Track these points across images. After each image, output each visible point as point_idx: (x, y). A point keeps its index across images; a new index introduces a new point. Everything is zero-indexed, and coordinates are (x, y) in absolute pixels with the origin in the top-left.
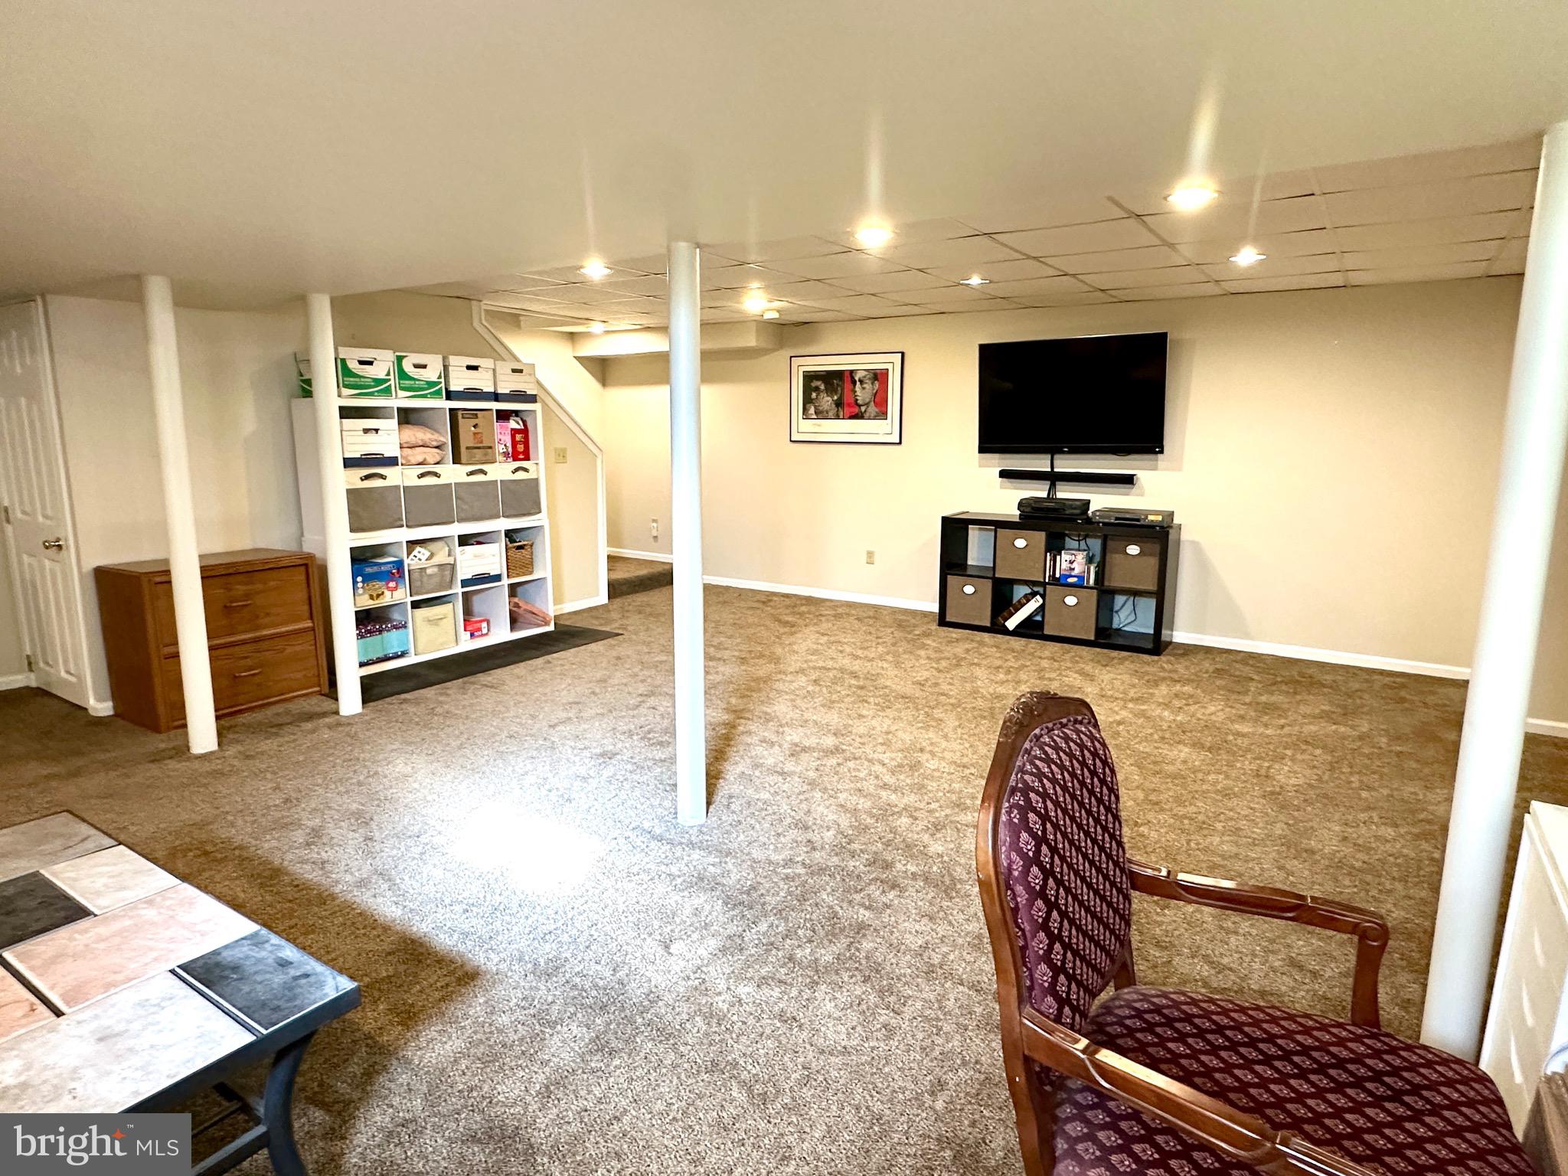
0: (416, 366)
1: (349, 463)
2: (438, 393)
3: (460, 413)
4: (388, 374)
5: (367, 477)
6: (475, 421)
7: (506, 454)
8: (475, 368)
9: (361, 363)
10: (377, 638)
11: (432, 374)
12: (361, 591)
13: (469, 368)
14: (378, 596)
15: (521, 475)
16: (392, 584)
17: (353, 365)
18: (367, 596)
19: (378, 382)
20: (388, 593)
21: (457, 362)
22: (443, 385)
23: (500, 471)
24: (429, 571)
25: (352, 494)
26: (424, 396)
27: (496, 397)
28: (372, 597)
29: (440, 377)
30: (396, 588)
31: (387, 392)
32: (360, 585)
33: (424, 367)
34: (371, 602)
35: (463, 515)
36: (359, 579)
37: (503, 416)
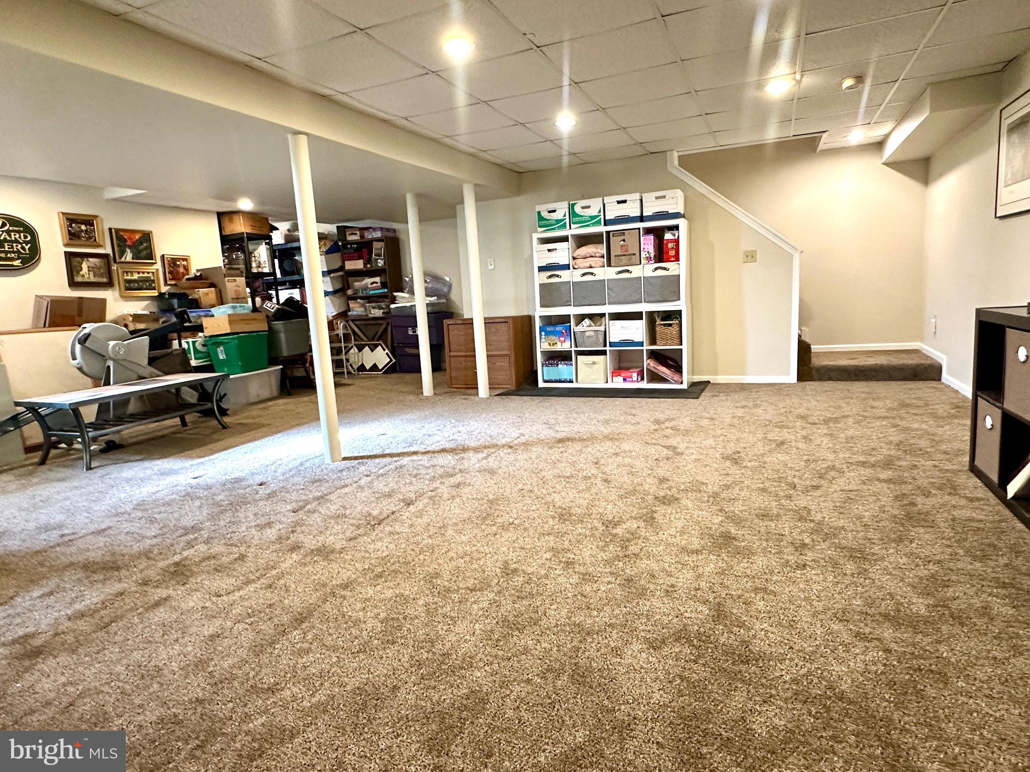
0: (583, 208)
1: (541, 269)
2: (599, 223)
3: (611, 234)
4: (565, 216)
5: (550, 277)
6: (623, 238)
7: (649, 259)
8: (625, 202)
9: (550, 212)
10: (555, 368)
11: (593, 211)
12: (543, 340)
13: (619, 202)
14: (554, 344)
16: (562, 339)
17: (545, 214)
18: (547, 344)
19: (558, 221)
20: (559, 344)
21: (611, 200)
22: (602, 217)
23: (646, 270)
24: (587, 334)
25: (542, 286)
26: (588, 226)
27: (642, 219)
28: (550, 344)
29: (600, 212)
30: (564, 341)
31: (564, 226)
32: (543, 337)
33: (589, 207)
34: (549, 347)
35: (612, 300)
36: (543, 333)
37: (648, 231)
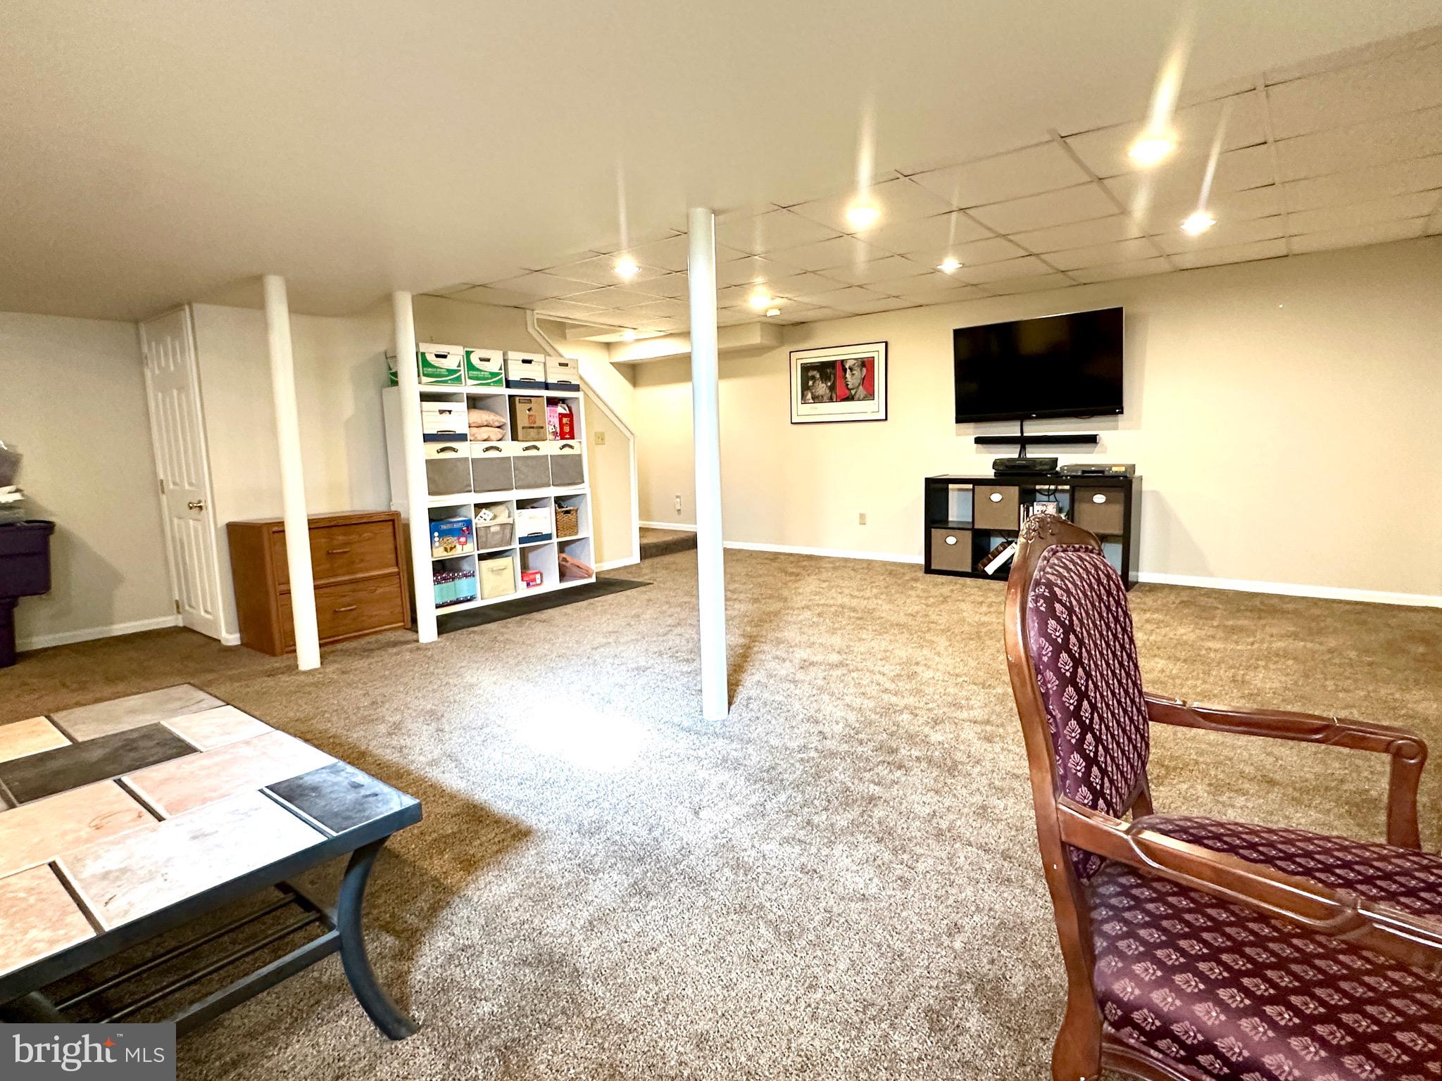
0: (481, 360)
1: (428, 438)
2: (498, 383)
3: (517, 399)
4: (459, 366)
5: (443, 450)
6: (528, 406)
7: (555, 433)
8: (529, 362)
9: (437, 356)
10: (450, 584)
11: (494, 366)
12: (437, 544)
13: (524, 361)
14: (451, 549)
15: (567, 451)
16: (463, 539)
17: (431, 358)
18: (442, 549)
19: (451, 372)
20: (459, 547)
21: (515, 357)
22: (503, 375)
23: (551, 447)
24: (493, 529)
25: (430, 463)
26: (488, 384)
27: (547, 386)
28: (446, 550)
29: (501, 369)
30: (466, 543)
31: (458, 379)
32: (437, 539)
33: (488, 360)
34: (445, 554)
35: (519, 483)
36: (436, 534)
37: (552, 402)
